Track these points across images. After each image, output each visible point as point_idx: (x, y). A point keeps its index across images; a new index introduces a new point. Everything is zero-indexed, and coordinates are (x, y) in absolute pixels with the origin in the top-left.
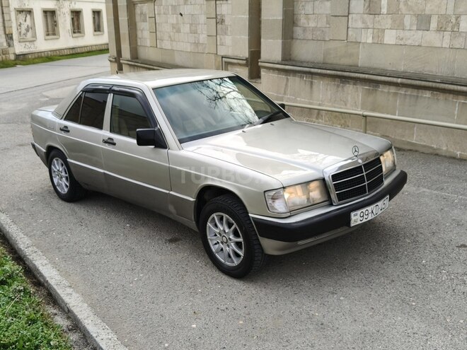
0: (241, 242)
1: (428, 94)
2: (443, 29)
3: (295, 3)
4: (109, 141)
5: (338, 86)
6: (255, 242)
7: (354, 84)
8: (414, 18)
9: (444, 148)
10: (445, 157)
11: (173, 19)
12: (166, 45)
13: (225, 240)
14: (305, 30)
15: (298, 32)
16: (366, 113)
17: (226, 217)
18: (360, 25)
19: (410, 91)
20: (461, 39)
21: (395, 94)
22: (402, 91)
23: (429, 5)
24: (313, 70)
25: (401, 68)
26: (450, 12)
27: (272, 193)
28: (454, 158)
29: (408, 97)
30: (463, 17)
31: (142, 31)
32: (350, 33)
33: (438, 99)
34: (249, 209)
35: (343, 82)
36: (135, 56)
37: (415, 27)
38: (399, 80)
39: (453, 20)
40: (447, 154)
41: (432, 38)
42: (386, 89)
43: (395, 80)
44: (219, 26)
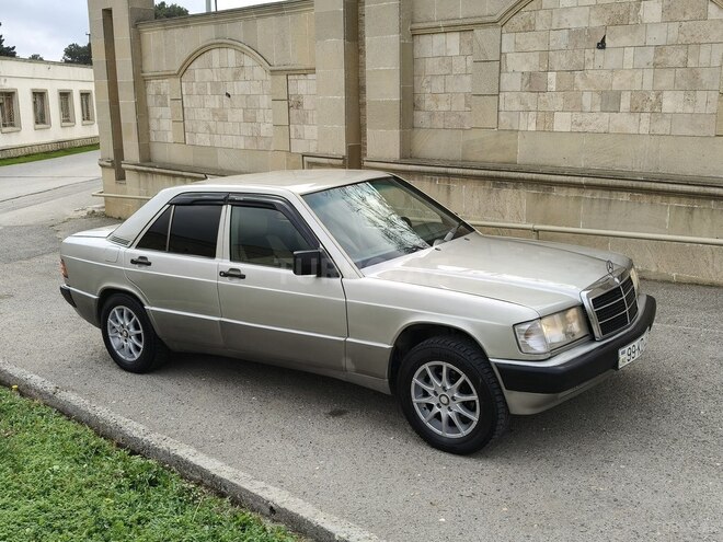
0: (474, 401)
1: (625, 197)
2: (639, 110)
3: (416, 78)
4: (231, 273)
5: (490, 191)
6: (498, 399)
7: (515, 187)
8: (596, 96)
9: (654, 270)
10: (656, 280)
11: (214, 102)
12: (203, 139)
13: (444, 400)
14: (432, 115)
15: (421, 117)
16: (537, 227)
17: (448, 368)
18: (516, 106)
19: (598, 194)
20: (665, 122)
21: (578, 199)
22: (588, 194)
23: (616, 79)
24: (450, 170)
25: (581, 164)
26: (648, 86)
27: (526, 327)
28: (669, 282)
29: (596, 202)
30: (666, 94)
31: (158, 120)
32: (502, 118)
33: (640, 203)
34: (488, 352)
35: (498, 186)
36: (146, 157)
37: (598, 108)
38: (583, 180)
39: (653, 98)
40: (659, 278)
41: (623, 121)
42: (563, 192)
43: (577, 180)
44: (293, 112)
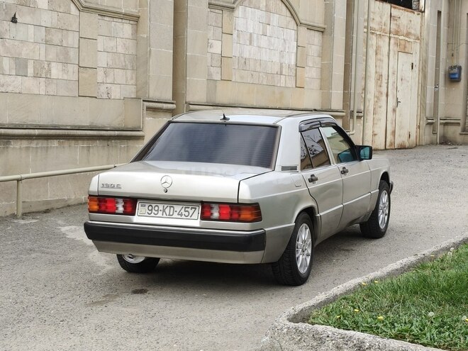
1: (55, 143)
2: (39, 75)
4: (344, 170)
8: (12, 62)
9: (73, 197)
20: (54, 86)
21: (27, 149)
22: (34, 144)
23: (24, 49)
26: (43, 57)
28: (81, 204)
30: (53, 64)
33: (64, 147)
37: (14, 72)
38: (37, 132)
39: (46, 67)
42: (18, 145)
43: (32, 132)
